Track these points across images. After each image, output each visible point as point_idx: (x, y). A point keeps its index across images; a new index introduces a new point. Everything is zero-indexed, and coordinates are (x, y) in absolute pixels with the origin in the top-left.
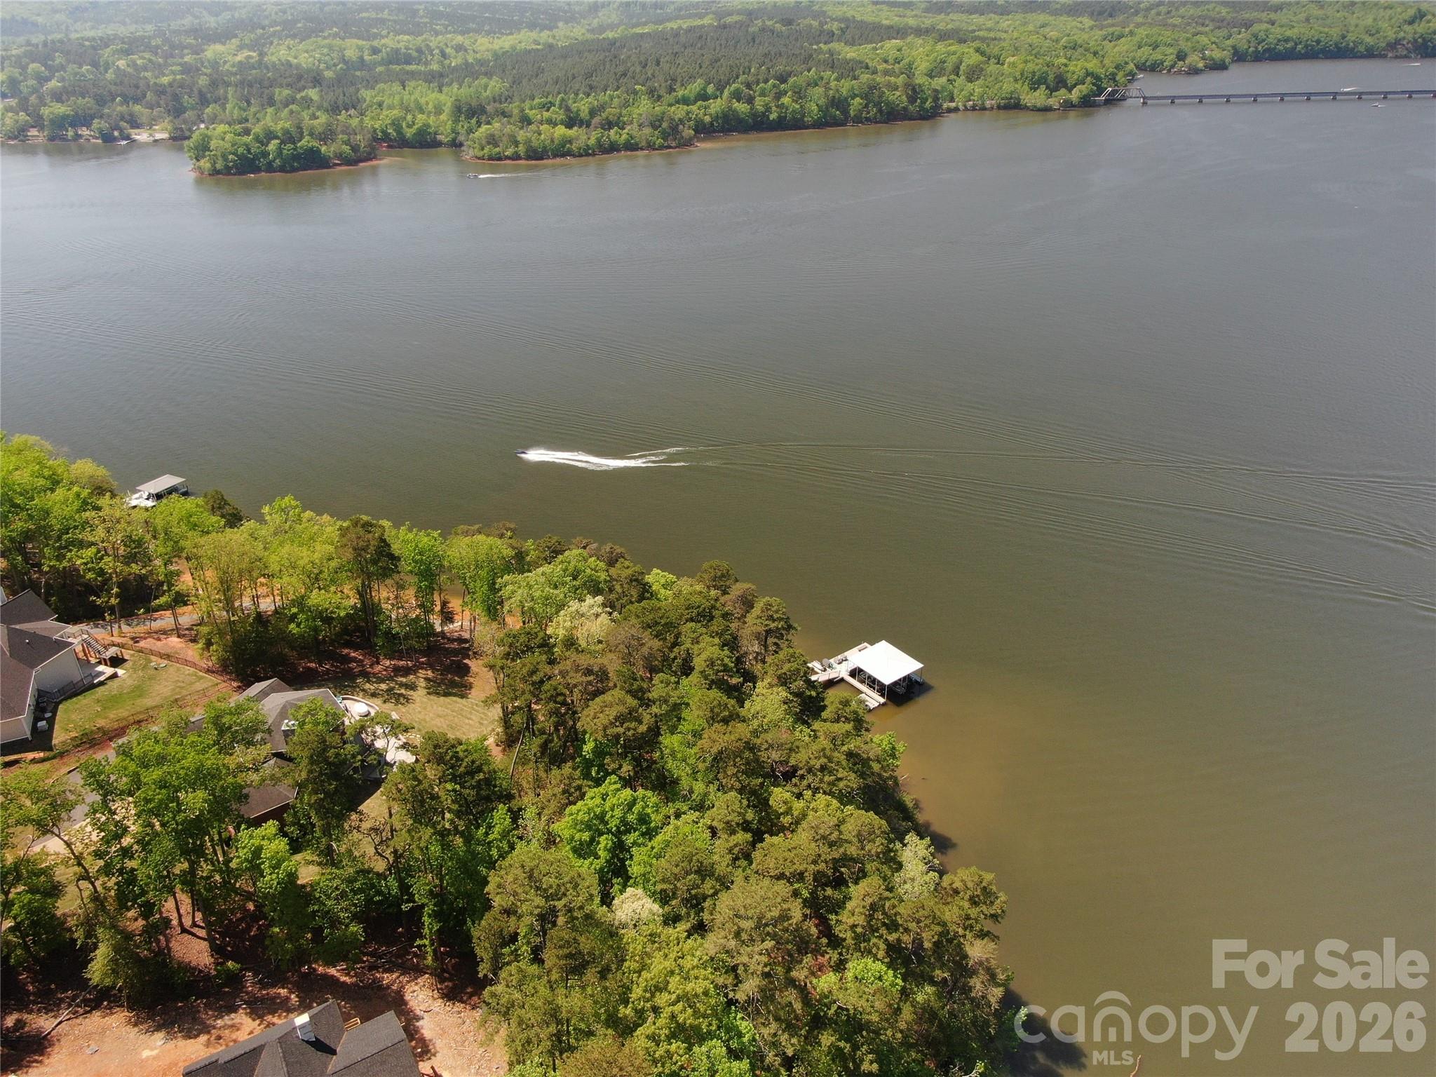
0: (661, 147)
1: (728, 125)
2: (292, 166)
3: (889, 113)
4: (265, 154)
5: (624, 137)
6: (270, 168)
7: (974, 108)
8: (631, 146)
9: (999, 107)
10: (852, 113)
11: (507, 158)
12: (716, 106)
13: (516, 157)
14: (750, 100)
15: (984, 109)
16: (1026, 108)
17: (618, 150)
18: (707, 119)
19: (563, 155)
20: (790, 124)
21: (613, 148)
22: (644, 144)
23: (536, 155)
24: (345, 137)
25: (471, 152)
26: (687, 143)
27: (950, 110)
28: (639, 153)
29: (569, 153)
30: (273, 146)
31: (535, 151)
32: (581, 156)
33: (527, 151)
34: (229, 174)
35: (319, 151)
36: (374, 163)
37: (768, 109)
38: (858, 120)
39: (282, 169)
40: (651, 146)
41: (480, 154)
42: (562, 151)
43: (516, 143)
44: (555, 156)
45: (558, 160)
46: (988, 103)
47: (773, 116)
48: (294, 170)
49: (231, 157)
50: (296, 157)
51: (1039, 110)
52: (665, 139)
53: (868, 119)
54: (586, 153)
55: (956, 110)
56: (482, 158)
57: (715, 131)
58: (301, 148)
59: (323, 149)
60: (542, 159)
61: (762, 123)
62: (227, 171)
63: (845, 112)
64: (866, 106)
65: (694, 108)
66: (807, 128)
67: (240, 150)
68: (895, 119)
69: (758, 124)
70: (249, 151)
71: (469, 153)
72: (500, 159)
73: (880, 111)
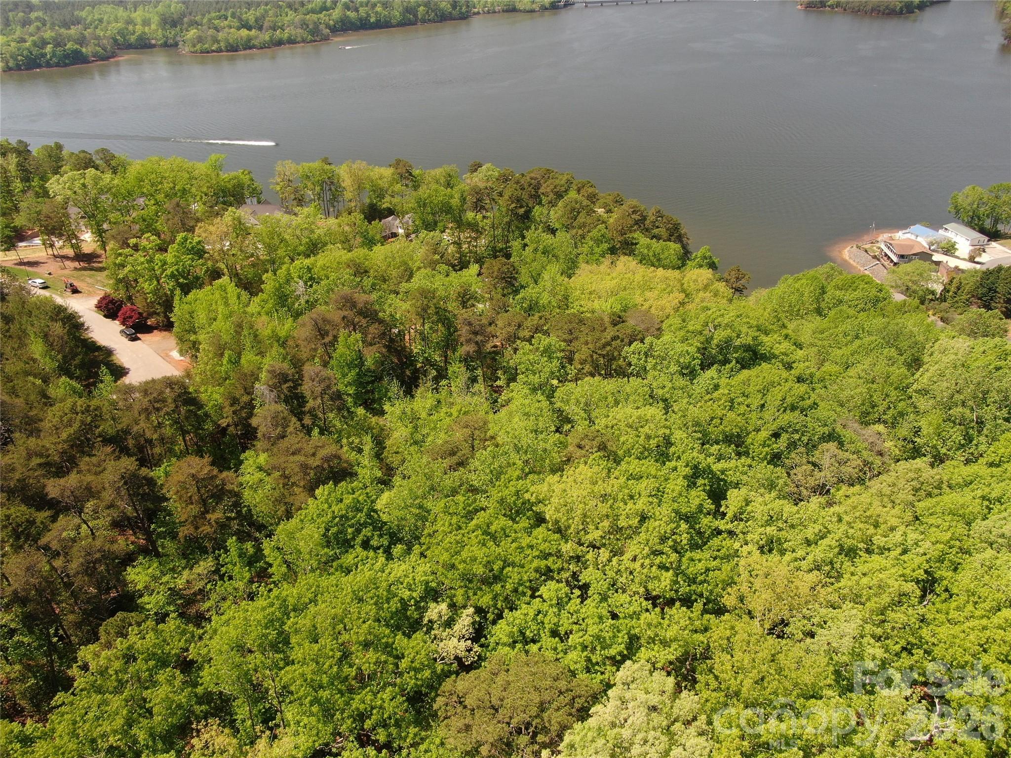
0: (311, 41)
1: (345, 27)
2: (64, 63)
3: (441, 16)
4: (44, 55)
5: (286, 35)
6: (48, 65)
7: (488, 12)
8: (291, 41)
9: (503, 11)
10: (420, 17)
11: (213, 51)
12: (336, 14)
13: (219, 51)
14: (357, 10)
15: (495, 12)
16: (521, 11)
17: (284, 44)
18: (331, 23)
19: (250, 48)
20: (382, 25)
21: (280, 43)
22: (299, 39)
23: (233, 48)
24: (96, 42)
25: (187, 49)
26: (326, 39)
27: (475, 14)
28: (298, 45)
29: (254, 47)
30: (49, 48)
31: (232, 46)
32: (262, 48)
33: (226, 47)
34: (20, 69)
35: (80, 52)
36: (116, 59)
37: (368, 15)
38: (424, 21)
39: (57, 65)
40: (304, 41)
41: (192, 50)
42: (248, 45)
43: (218, 42)
44: (245, 49)
45: (248, 52)
46: (497, 9)
47: (372, 20)
48: (66, 65)
49: (19, 58)
50: (66, 56)
51: (528, 12)
52: (313, 35)
53: (429, 20)
54: (263, 47)
55: (478, 13)
56: (196, 52)
57: (337, 31)
58: (69, 49)
59: (84, 50)
60: (237, 51)
61: (365, 24)
62: (18, 68)
63: (415, 16)
64: (427, 12)
65: (322, 16)
66: (394, 27)
67: (25, 53)
68: (445, 20)
69: (363, 26)
70: (31, 53)
71: (185, 49)
72: (208, 52)
73: (436, 14)
